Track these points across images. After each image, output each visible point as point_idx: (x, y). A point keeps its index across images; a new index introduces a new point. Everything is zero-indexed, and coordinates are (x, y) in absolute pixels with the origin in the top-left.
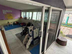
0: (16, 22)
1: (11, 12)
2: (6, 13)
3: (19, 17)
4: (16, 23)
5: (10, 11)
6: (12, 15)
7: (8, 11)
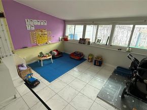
0: (57, 51)
1: (46, 24)
2: (33, 28)
3: (61, 38)
4: (56, 53)
5: (42, 24)
6: (46, 33)
7: (39, 24)
